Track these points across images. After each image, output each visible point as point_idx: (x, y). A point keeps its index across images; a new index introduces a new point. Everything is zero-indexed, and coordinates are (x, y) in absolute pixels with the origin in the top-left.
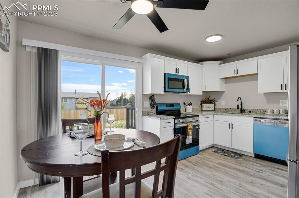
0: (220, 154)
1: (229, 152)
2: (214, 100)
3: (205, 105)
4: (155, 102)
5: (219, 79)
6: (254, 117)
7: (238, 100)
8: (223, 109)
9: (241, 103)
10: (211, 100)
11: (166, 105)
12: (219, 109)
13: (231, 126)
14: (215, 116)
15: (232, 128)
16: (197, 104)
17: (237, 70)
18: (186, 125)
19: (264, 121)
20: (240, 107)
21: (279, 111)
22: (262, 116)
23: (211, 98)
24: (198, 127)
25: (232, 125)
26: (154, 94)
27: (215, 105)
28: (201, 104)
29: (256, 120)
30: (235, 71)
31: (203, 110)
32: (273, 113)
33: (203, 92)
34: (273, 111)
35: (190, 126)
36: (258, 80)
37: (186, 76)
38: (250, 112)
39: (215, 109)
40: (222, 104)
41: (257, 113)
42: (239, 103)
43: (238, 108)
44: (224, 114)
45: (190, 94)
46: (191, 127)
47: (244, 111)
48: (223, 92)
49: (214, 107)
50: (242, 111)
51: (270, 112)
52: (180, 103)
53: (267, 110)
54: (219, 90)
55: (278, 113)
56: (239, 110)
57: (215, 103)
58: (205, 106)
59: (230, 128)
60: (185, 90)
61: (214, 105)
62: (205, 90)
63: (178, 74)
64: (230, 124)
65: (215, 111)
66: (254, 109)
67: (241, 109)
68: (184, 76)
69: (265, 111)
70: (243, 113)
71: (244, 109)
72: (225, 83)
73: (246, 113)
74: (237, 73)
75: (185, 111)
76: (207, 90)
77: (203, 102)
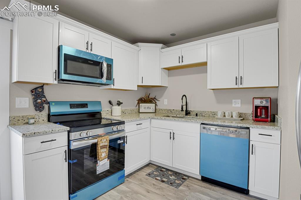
0: (156, 179)
1: (170, 173)
2: (154, 98)
3: (142, 105)
4: (45, 99)
5: (160, 69)
6: (202, 124)
7: (182, 99)
8: (165, 110)
9: (186, 102)
10: (152, 99)
11: (71, 105)
12: (161, 111)
13: (172, 136)
14: (152, 120)
15: (174, 138)
16: (130, 103)
17: (182, 57)
18: (95, 141)
19: (214, 129)
20: (184, 109)
21: (231, 113)
22: (211, 123)
23: (152, 96)
24: (122, 141)
25: (174, 133)
26: (44, 84)
27: (156, 105)
28: (139, 103)
29: (204, 128)
30: (179, 58)
31: (140, 112)
32: (225, 116)
33: (138, 86)
34: (224, 113)
35: (104, 142)
36: (207, 72)
37: (106, 57)
38: (197, 114)
39: (155, 111)
40: (165, 104)
41: (204, 116)
42: (184, 103)
43: (182, 110)
44: (163, 118)
45: (115, 87)
46: (106, 144)
47: (190, 113)
48: (166, 87)
49: (154, 108)
50: (188, 113)
51: (221, 116)
52: (100, 101)
53: (216, 113)
54: (160, 85)
55: (230, 117)
56: (184, 113)
57: (156, 102)
58: (144, 107)
59: (170, 138)
60: (104, 80)
61: (154, 104)
62: (141, 85)
63: (92, 52)
64: (170, 133)
65: (155, 112)
66: (201, 111)
67: (186, 111)
68: (102, 57)
69: (213, 113)
70: (188, 116)
71: (189, 110)
72: (168, 76)
73: (191, 117)
74: (182, 61)
75: (110, 114)
76: (143, 84)
77: (142, 101)
